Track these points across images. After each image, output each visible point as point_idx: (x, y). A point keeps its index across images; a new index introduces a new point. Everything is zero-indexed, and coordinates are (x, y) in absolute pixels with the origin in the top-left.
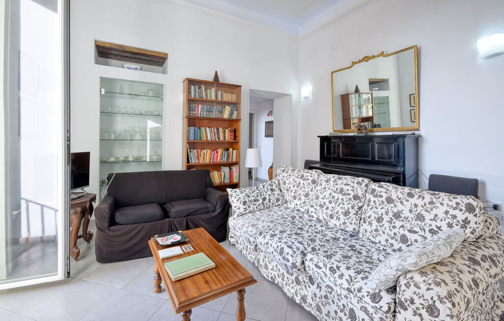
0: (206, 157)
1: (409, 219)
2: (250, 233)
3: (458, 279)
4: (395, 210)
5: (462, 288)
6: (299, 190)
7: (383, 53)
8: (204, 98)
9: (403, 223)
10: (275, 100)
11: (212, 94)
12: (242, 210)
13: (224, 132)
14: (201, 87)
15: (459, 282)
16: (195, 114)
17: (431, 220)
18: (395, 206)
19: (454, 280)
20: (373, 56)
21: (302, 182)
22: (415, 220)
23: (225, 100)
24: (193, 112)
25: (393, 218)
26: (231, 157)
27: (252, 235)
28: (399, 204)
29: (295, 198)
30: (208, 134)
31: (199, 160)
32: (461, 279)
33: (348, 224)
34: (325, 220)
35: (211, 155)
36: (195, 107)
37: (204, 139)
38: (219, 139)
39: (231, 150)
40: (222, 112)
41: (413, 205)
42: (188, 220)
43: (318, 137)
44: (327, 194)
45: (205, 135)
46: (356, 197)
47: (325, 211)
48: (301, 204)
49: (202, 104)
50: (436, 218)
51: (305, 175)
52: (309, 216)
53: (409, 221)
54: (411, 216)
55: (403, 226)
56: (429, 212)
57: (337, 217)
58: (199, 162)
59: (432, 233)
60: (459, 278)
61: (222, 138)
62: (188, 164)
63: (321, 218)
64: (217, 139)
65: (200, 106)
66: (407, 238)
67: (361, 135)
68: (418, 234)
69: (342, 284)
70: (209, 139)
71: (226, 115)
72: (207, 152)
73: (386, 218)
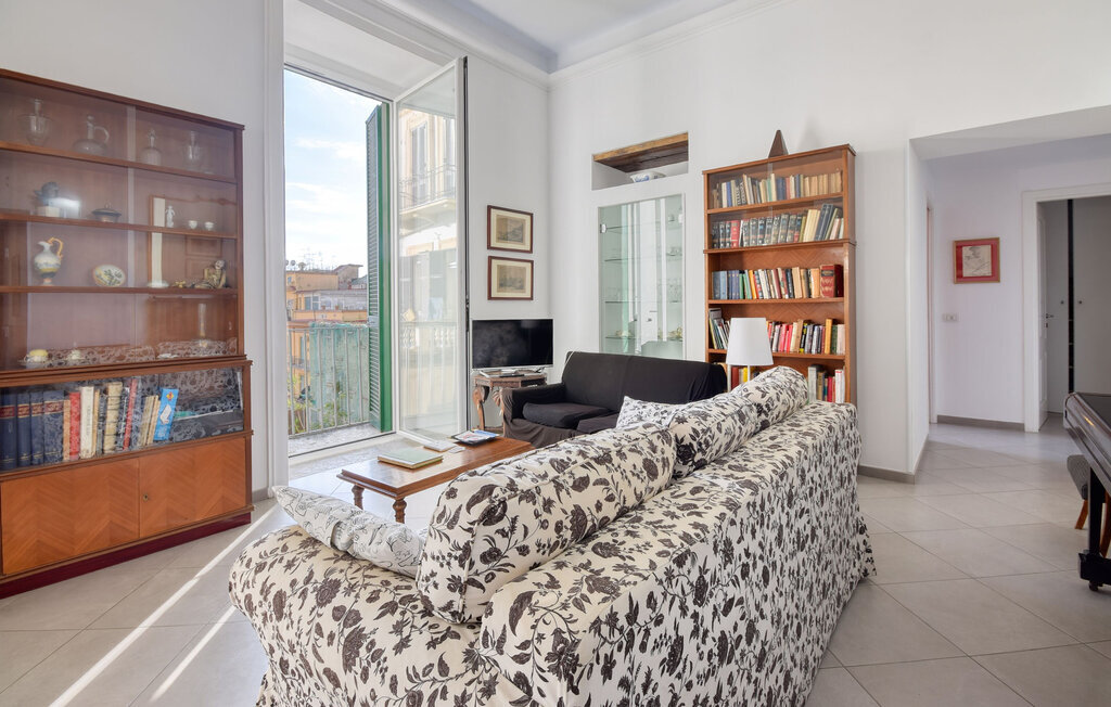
3: (269, 561)
5: (256, 572)
8: (750, 202)
13: (807, 278)
14: (742, 180)
15: (265, 563)
16: (730, 243)
19: (266, 554)
23: (808, 195)
24: (727, 239)
26: (827, 342)
30: (763, 284)
32: (271, 566)
35: (772, 333)
36: (729, 228)
37: (751, 295)
38: (791, 294)
39: (828, 323)
40: (797, 228)
45: (754, 287)
49: (746, 219)
60: (273, 563)
61: (799, 294)
62: (712, 351)
64: (787, 296)
65: (743, 222)
70: (766, 296)
71: (809, 234)
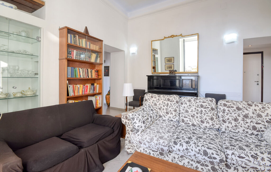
0: (79, 90)
1: (254, 117)
2: (163, 144)
4: (244, 114)
6: (169, 108)
7: (181, 34)
8: (78, 45)
9: (251, 120)
10: (111, 53)
11: (83, 43)
12: (143, 128)
13: (91, 72)
14: (76, 36)
16: (71, 57)
17: (265, 116)
18: (243, 111)
20: (176, 35)
21: (169, 103)
22: (257, 117)
23: (92, 49)
24: (70, 55)
25: (244, 118)
26: (96, 90)
27: (165, 145)
28: (245, 110)
29: (167, 113)
30: (81, 73)
31: (74, 93)
33: (216, 125)
34: (198, 124)
35: (83, 88)
36: (71, 52)
37: (78, 77)
38: (88, 76)
39: (95, 84)
40: (90, 57)
41: (253, 110)
42: (99, 145)
43: (147, 76)
44: (193, 108)
45: (79, 74)
46: (212, 109)
47: (197, 119)
48: (173, 116)
49: (76, 50)
50: (268, 115)
51: (171, 98)
52: (186, 123)
53: (254, 118)
54: (254, 116)
55: (252, 122)
56: (264, 112)
57: (207, 122)
58: (74, 95)
59: (268, 123)
61: (90, 77)
62: (68, 97)
63: (195, 124)
64: (87, 77)
65: (75, 51)
66: (256, 127)
67: (173, 75)
68: (261, 124)
69: (265, 164)
70: (82, 77)
71: (93, 60)
72: (80, 86)
73: (240, 119)
